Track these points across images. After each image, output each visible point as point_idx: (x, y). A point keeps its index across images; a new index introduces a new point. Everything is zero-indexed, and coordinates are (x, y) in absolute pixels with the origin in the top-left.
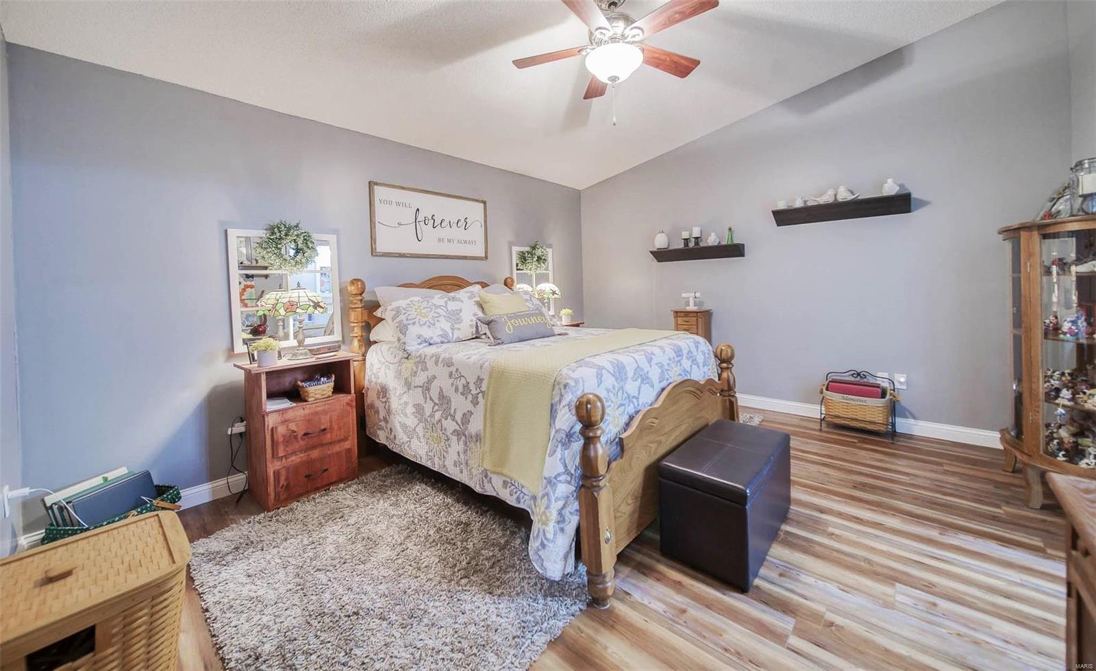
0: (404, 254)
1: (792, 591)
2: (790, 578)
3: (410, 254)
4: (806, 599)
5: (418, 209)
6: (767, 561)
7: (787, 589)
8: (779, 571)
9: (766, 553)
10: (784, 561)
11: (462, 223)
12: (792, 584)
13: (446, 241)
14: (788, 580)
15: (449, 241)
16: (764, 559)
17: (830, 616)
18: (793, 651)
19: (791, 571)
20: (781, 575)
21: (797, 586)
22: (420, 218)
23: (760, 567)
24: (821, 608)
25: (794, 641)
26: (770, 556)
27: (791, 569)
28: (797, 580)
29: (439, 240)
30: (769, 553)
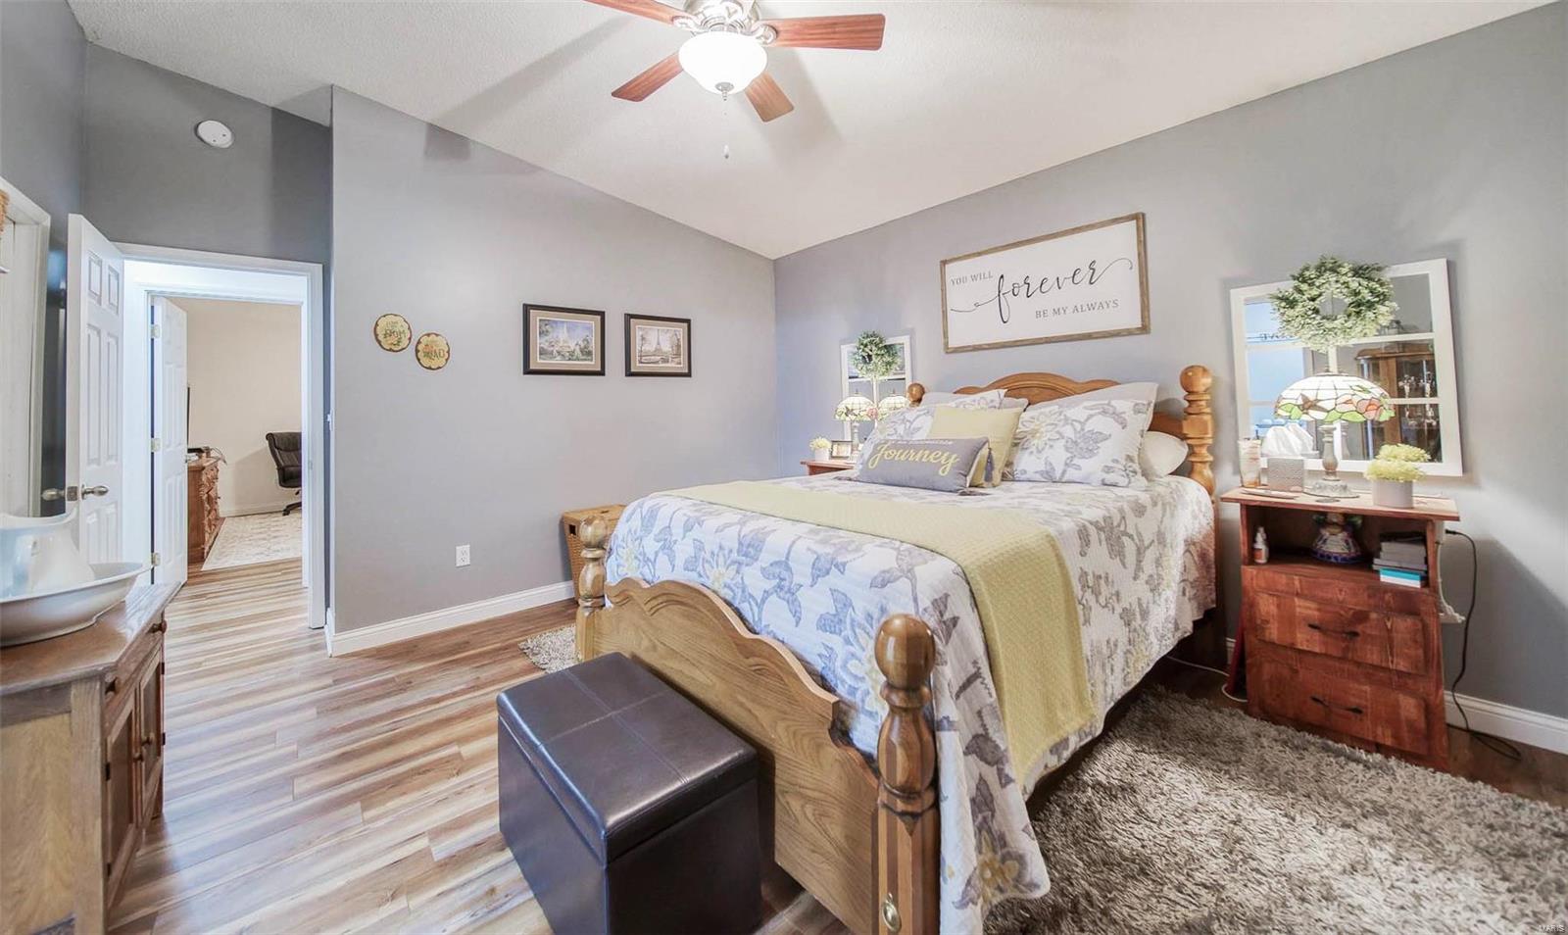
0: (980, 345)
1: (463, 885)
2: (477, 900)
3: (989, 345)
4: (439, 895)
5: (1002, 277)
6: (526, 890)
7: (470, 881)
8: (500, 893)
9: (540, 897)
10: (506, 914)
11: (1086, 272)
12: (471, 893)
13: (1050, 312)
14: (479, 893)
15: (1056, 312)
16: (533, 885)
17: (401, 903)
18: (417, 836)
19: (486, 910)
20: (492, 891)
21: (462, 899)
22: (1007, 287)
23: (523, 871)
24: (417, 901)
25: (422, 843)
26: (530, 900)
27: (489, 912)
28: (466, 907)
29: (1038, 314)
30: (535, 903)
